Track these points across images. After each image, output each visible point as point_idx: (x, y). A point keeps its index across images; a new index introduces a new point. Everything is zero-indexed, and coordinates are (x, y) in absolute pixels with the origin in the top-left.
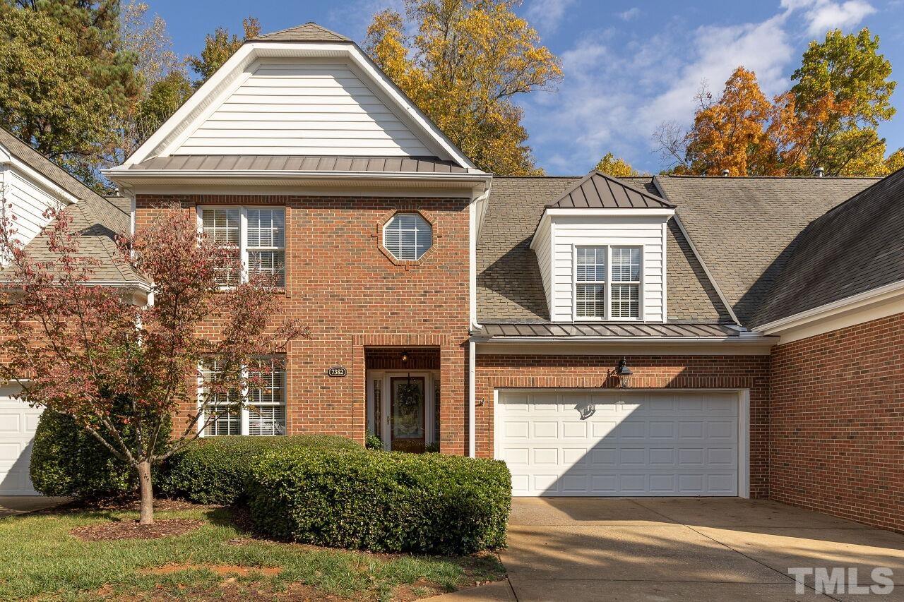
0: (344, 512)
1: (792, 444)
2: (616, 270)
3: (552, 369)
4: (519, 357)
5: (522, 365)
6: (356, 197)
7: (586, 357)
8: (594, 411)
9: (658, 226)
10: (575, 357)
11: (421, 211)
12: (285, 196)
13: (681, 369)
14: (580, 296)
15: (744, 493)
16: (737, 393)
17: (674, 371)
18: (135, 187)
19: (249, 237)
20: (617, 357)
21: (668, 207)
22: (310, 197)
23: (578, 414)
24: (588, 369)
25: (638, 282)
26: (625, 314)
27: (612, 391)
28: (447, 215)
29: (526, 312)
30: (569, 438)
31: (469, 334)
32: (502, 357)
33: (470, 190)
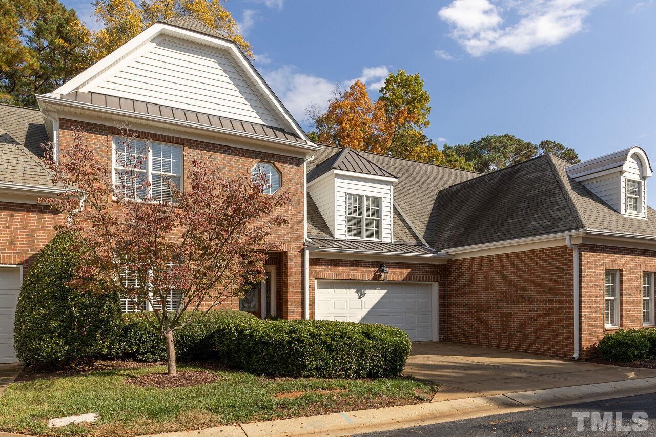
0: (338, 356)
1: (462, 312)
2: (368, 210)
3: (347, 268)
4: (328, 260)
5: (330, 265)
6: (234, 147)
7: (363, 262)
8: (365, 294)
9: (389, 187)
10: (358, 261)
11: (275, 163)
12: (184, 139)
13: (409, 271)
14: (349, 224)
15: (436, 338)
16: (431, 284)
17: (406, 272)
18: (58, 112)
19: (154, 164)
20: (379, 262)
21: (395, 177)
22: (201, 142)
23: (357, 295)
24: (365, 269)
25: (379, 218)
26: (372, 237)
27: (376, 282)
28: (291, 168)
29: (319, 231)
30: (352, 310)
31: (304, 245)
32: (319, 260)
33: (304, 154)
